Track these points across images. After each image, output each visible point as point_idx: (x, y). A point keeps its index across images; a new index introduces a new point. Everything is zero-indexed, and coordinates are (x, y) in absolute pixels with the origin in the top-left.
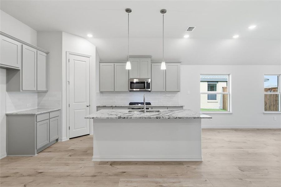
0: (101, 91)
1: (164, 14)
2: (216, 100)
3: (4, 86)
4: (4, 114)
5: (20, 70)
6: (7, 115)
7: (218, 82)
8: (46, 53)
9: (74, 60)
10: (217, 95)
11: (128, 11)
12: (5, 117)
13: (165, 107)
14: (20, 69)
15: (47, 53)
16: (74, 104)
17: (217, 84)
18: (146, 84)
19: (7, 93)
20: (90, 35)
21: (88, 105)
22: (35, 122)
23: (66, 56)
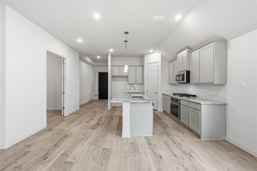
5: (128, 76)
9: (149, 67)
16: (149, 90)
18: (181, 76)
20: (151, 51)
21: (157, 92)
23: (146, 66)
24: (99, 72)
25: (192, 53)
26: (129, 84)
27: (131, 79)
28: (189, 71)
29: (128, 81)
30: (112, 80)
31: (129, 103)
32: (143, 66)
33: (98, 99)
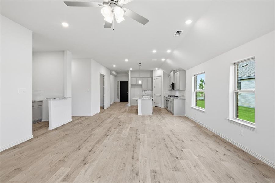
5: (142, 85)
16: (156, 94)
23: (154, 78)
24: (120, 81)
25: (176, 73)
26: (143, 90)
27: (144, 87)
28: (174, 83)
29: (142, 88)
30: (131, 88)
31: (141, 99)
32: (152, 78)
33: (120, 101)
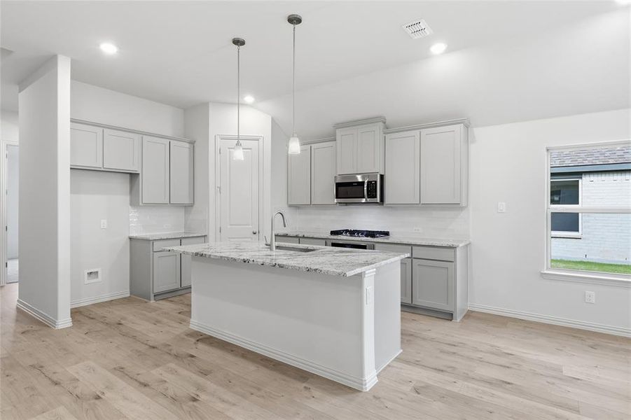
0: (289, 203)
1: (296, 26)
2: (578, 231)
3: (128, 198)
4: (127, 237)
5: (138, 174)
6: (130, 238)
7: (580, 174)
8: (190, 143)
9: (229, 148)
10: (580, 214)
11: (238, 42)
12: (129, 240)
13: (406, 244)
14: (139, 172)
15: (192, 143)
16: (229, 227)
17: (580, 181)
18: (366, 186)
19: (130, 207)
20: (249, 99)
21: (257, 230)
22: (152, 253)
23: (215, 143)
25: (394, 136)
28: (382, 177)
